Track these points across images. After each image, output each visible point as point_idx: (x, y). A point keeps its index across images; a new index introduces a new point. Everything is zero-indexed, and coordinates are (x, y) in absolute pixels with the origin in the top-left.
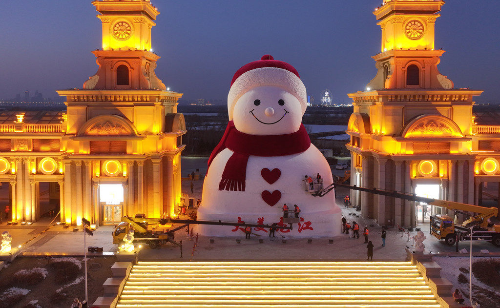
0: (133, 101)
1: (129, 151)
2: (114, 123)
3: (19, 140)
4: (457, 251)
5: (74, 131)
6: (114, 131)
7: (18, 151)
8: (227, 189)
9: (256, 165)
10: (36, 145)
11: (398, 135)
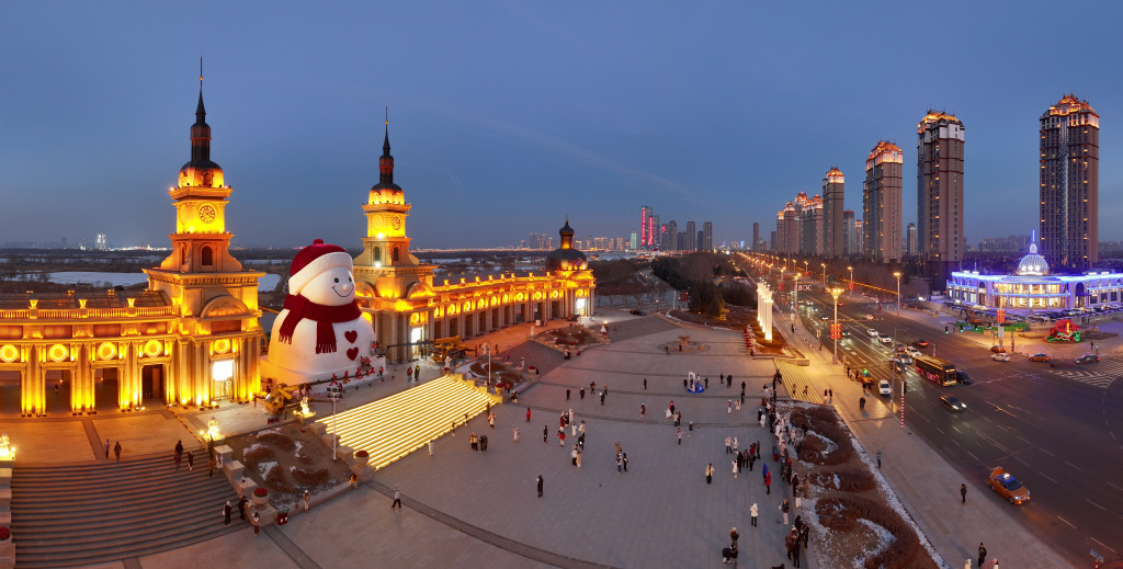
0: (241, 282)
1: (243, 329)
2: (231, 304)
3: (128, 324)
5: (190, 314)
6: (231, 312)
7: (127, 336)
8: (323, 352)
9: (340, 329)
10: (144, 329)
11: (404, 296)
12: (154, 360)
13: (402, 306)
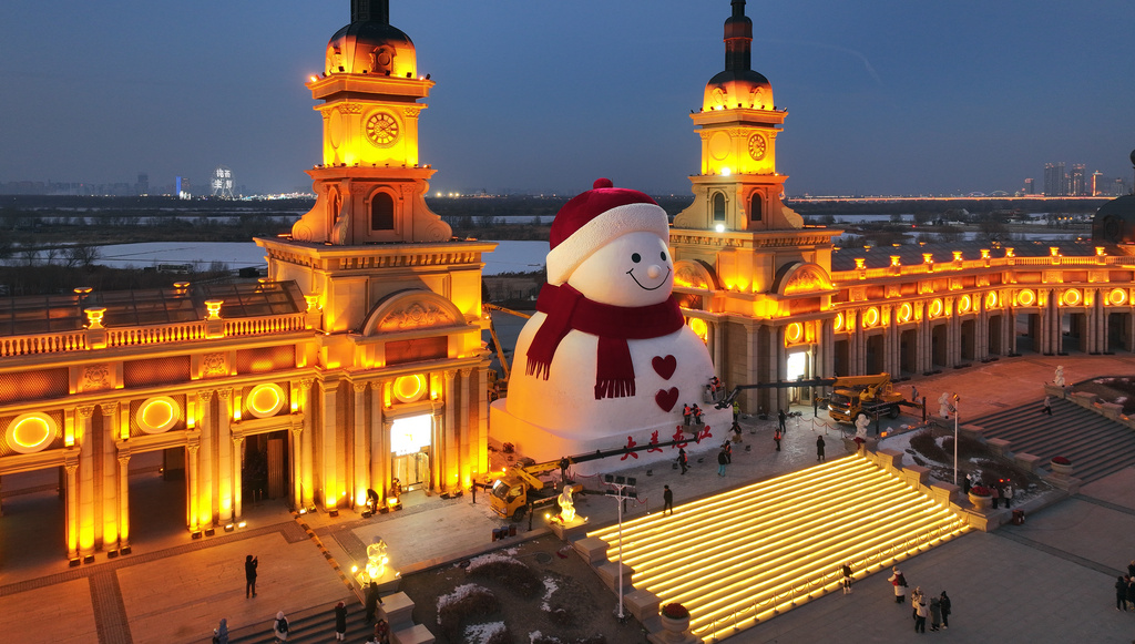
0: (448, 262)
1: (451, 353)
2: (427, 306)
3: (207, 355)
4: (877, 433)
5: (343, 326)
6: (428, 320)
7: (204, 379)
8: (610, 396)
9: (642, 352)
10: (243, 362)
11: (772, 290)
12: (267, 423)
13: (768, 309)
